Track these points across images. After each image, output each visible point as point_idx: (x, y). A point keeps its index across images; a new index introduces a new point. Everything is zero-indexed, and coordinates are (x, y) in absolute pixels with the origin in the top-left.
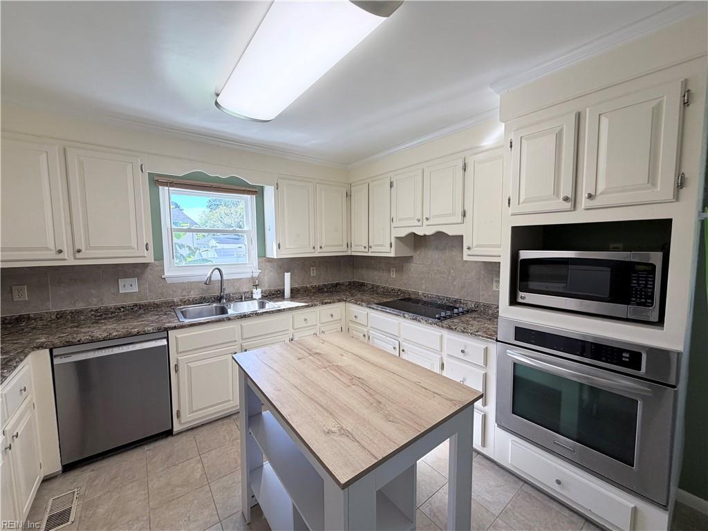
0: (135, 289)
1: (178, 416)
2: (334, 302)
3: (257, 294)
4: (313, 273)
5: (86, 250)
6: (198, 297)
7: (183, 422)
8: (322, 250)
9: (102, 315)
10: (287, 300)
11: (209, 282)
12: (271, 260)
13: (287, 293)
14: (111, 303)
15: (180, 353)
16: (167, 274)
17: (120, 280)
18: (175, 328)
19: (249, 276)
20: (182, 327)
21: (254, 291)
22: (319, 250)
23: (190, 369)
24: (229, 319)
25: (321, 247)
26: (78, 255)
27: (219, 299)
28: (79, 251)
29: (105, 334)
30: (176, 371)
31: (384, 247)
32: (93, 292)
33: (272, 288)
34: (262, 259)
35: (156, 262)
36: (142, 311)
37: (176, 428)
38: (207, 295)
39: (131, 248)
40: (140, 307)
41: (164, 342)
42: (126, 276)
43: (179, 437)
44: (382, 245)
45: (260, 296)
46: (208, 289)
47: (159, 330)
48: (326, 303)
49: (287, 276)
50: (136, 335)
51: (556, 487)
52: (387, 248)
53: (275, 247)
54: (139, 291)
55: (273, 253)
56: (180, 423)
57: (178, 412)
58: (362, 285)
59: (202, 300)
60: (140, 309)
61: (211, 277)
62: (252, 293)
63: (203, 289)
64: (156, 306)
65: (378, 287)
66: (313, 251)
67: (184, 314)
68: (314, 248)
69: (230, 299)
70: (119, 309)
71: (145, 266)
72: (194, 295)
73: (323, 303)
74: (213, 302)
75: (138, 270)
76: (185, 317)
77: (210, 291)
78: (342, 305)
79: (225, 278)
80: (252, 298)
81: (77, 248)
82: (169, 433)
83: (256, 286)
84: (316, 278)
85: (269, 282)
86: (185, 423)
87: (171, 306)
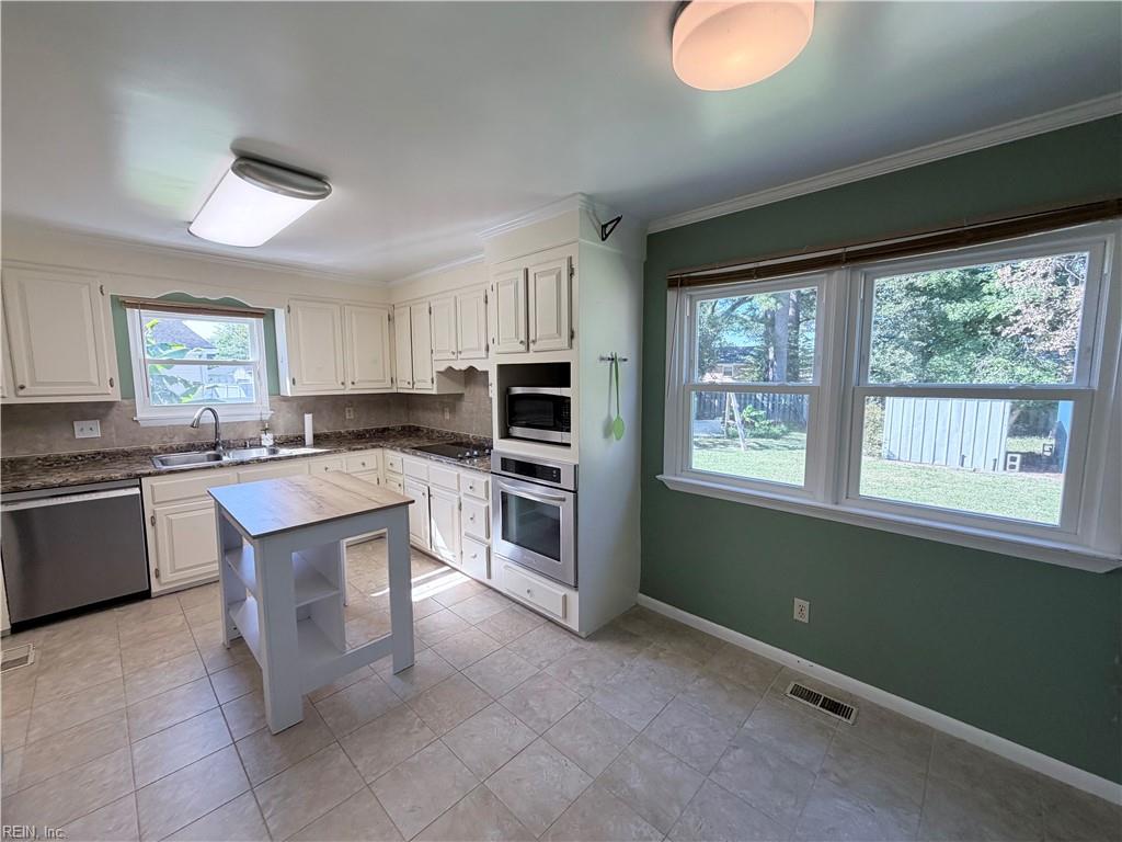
0: (97, 433)
1: (157, 576)
2: (366, 449)
3: (268, 440)
4: (350, 414)
5: (32, 385)
6: (184, 444)
7: (163, 581)
8: (354, 387)
9: (52, 464)
10: (309, 446)
11: (196, 425)
12: (286, 399)
13: (309, 438)
14: (63, 450)
15: (158, 503)
16: (140, 415)
17: (75, 423)
18: (149, 475)
19: (258, 418)
20: (159, 474)
21: (263, 436)
22: (351, 386)
23: (170, 521)
24: (221, 466)
25: (353, 383)
26: (21, 392)
27: (214, 446)
28: (22, 387)
29: (60, 481)
30: (153, 524)
31: (425, 383)
32: (40, 437)
33: (290, 434)
34: (275, 398)
35: (126, 402)
36: (107, 460)
37: (155, 589)
38: (197, 442)
39: (91, 384)
40: (105, 455)
41: (137, 491)
42: (84, 418)
43: (158, 600)
44: (424, 381)
45: (271, 443)
46: (199, 433)
47: (130, 477)
48: (354, 450)
49: (308, 418)
50: (99, 482)
51: (528, 596)
52: (429, 385)
53: (288, 383)
54: (103, 437)
55: (287, 389)
56: (159, 582)
57: (157, 570)
58: (418, 429)
59: (190, 448)
60: (104, 457)
61: (199, 418)
62: (260, 439)
63: (191, 435)
64: (127, 455)
65: (432, 431)
66: (343, 387)
67: (163, 463)
68: (343, 384)
69: (229, 446)
70: (76, 457)
71: (110, 405)
72: (178, 441)
73: (350, 449)
74: (206, 450)
75: (101, 411)
76: (163, 464)
77: (202, 437)
78: (378, 451)
79: (220, 421)
80: (261, 446)
81: (20, 384)
82: (146, 595)
83: (266, 430)
84: (352, 421)
85: (284, 427)
86: (165, 584)
87: (148, 454)
